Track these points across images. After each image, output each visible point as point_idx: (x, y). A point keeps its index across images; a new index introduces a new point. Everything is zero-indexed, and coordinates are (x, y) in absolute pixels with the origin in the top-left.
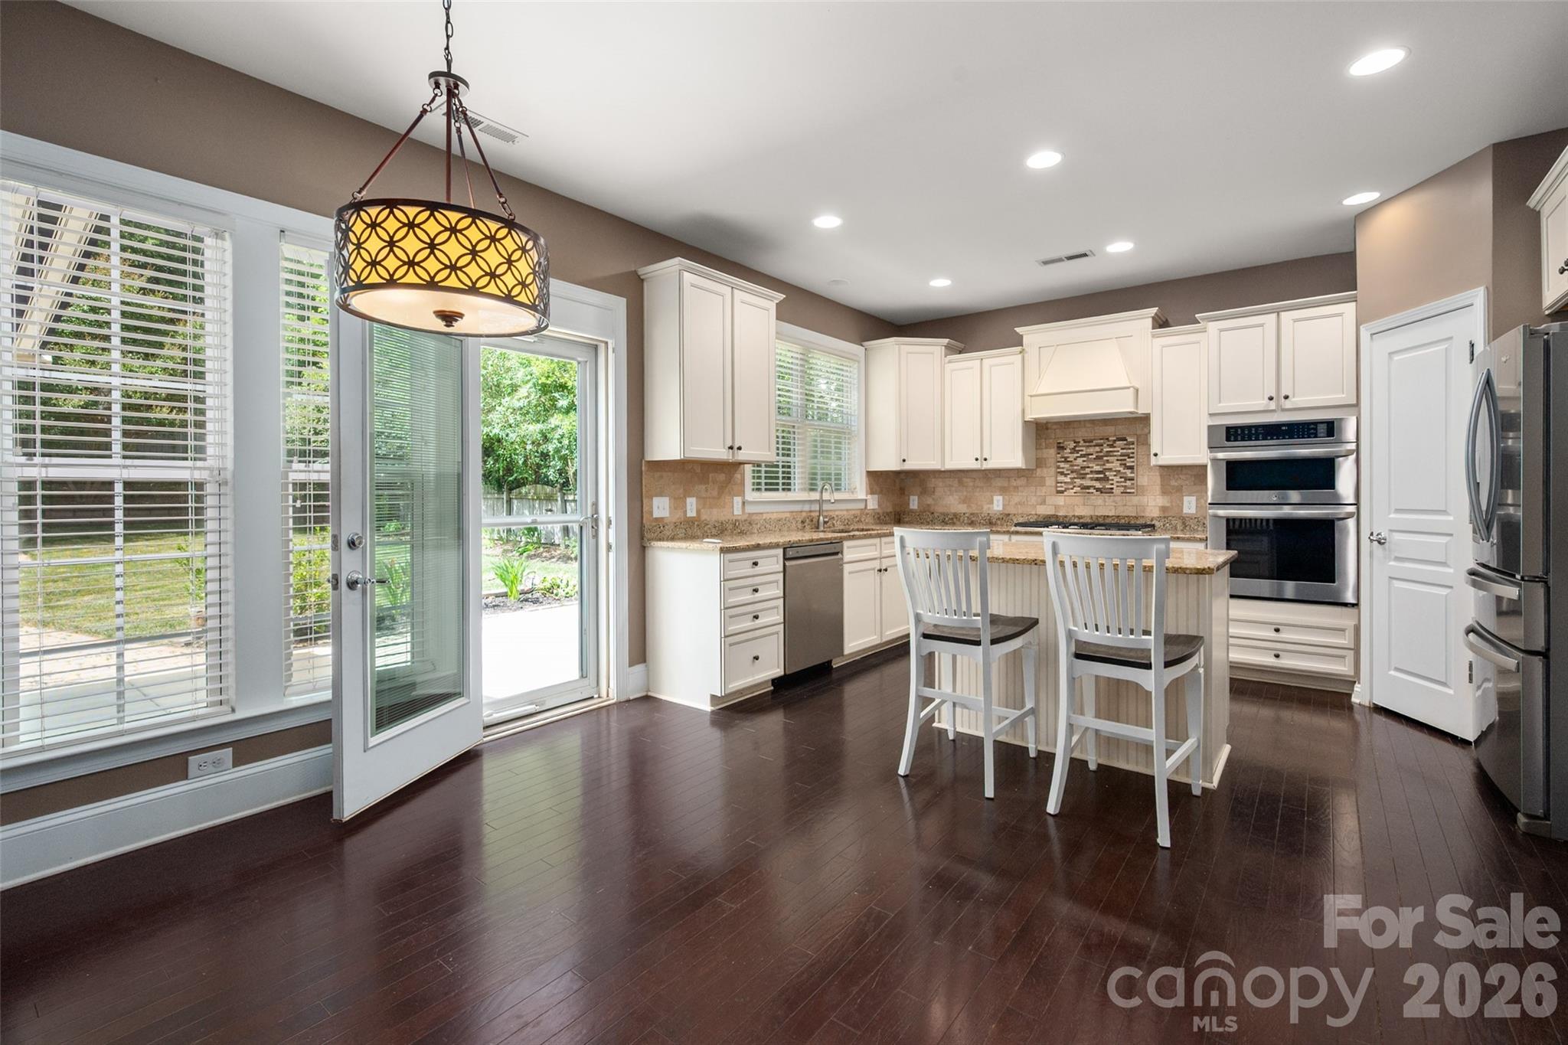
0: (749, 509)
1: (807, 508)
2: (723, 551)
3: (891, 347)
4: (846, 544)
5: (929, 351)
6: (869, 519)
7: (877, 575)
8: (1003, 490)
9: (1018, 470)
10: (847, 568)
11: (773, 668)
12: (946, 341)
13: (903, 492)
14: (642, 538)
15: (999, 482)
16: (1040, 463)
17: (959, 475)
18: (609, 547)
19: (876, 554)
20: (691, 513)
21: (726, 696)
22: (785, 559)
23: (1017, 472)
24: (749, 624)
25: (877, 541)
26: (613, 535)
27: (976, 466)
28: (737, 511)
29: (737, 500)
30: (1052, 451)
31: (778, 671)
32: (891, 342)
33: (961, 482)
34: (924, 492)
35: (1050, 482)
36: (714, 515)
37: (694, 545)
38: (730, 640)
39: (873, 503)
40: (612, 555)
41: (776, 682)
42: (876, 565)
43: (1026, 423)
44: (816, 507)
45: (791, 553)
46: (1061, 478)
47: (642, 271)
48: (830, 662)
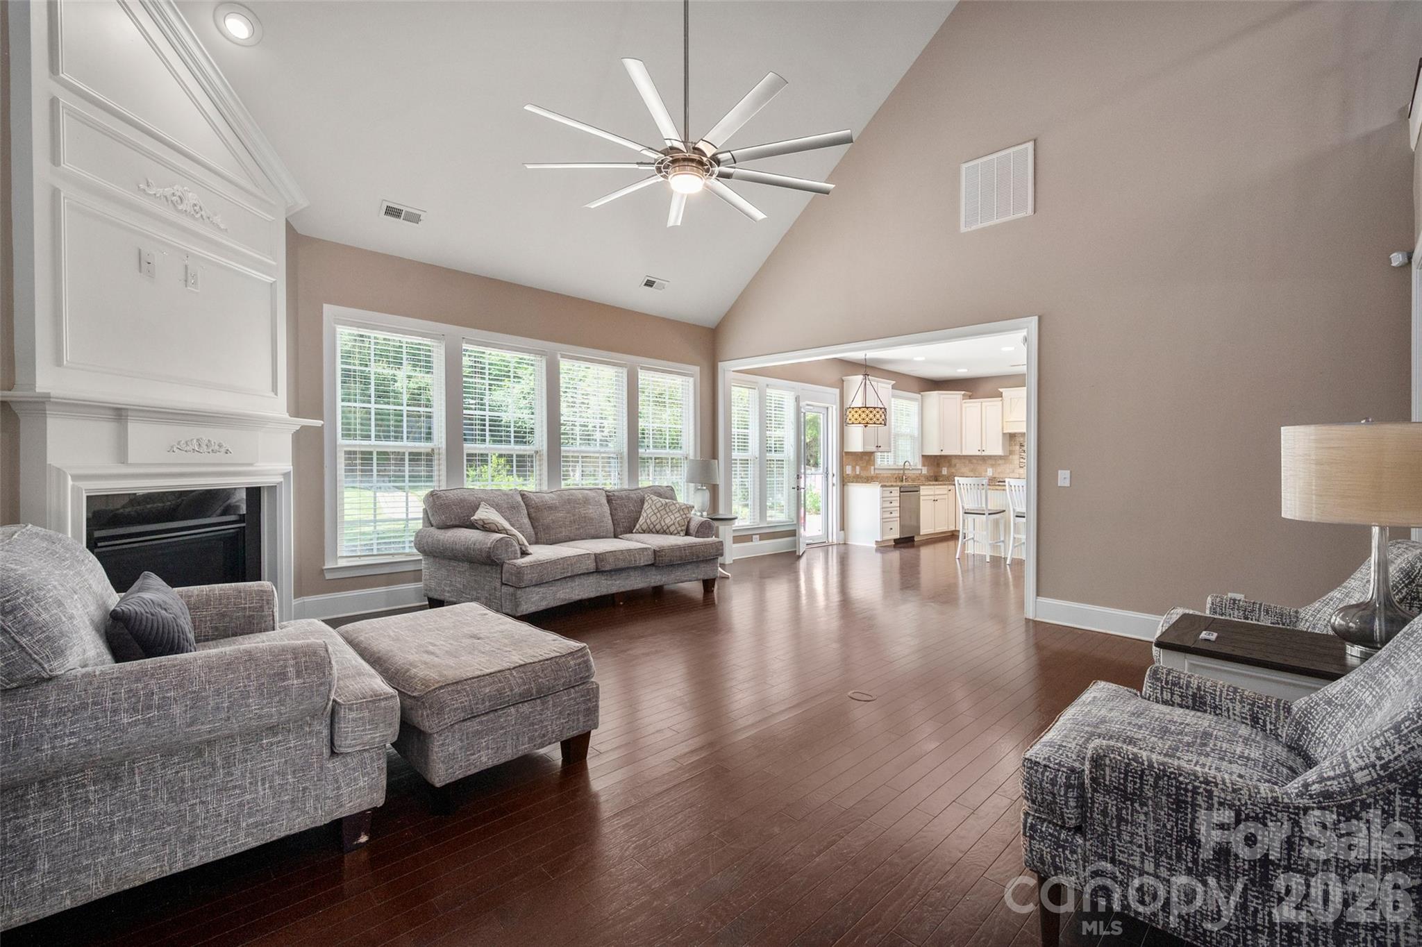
0: (877, 472)
1: (897, 472)
2: (882, 486)
3: (934, 396)
4: (921, 487)
5: (955, 397)
6: (923, 479)
7: (933, 503)
8: (992, 466)
9: (1001, 456)
10: (922, 498)
11: (896, 535)
12: (963, 392)
13: (938, 465)
14: (843, 481)
15: (990, 462)
16: (1011, 452)
17: (969, 458)
18: (833, 485)
19: (932, 493)
20: (858, 473)
21: (882, 541)
22: (901, 492)
23: (1000, 457)
24: (889, 515)
25: (932, 487)
26: (834, 480)
27: (979, 453)
28: (872, 473)
29: (872, 468)
30: (1018, 447)
31: (898, 536)
32: (935, 393)
33: (970, 461)
34: (950, 466)
35: (1017, 462)
36: (864, 474)
37: (867, 484)
38: (884, 521)
39: (925, 471)
40: (834, 488)
41: (895, 540)
42: (933, 498)
43: (1004, 434)
44: (902, 472)
45: (902, 489)
46: (1022, 460)
47: (844, 378)
48: (913, 537)
